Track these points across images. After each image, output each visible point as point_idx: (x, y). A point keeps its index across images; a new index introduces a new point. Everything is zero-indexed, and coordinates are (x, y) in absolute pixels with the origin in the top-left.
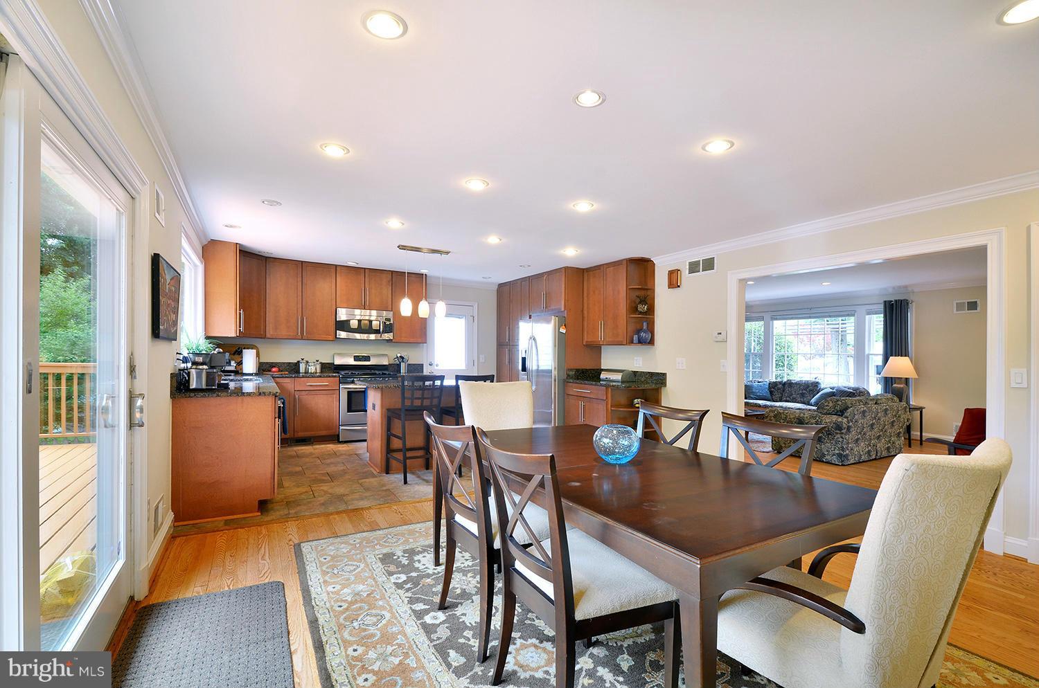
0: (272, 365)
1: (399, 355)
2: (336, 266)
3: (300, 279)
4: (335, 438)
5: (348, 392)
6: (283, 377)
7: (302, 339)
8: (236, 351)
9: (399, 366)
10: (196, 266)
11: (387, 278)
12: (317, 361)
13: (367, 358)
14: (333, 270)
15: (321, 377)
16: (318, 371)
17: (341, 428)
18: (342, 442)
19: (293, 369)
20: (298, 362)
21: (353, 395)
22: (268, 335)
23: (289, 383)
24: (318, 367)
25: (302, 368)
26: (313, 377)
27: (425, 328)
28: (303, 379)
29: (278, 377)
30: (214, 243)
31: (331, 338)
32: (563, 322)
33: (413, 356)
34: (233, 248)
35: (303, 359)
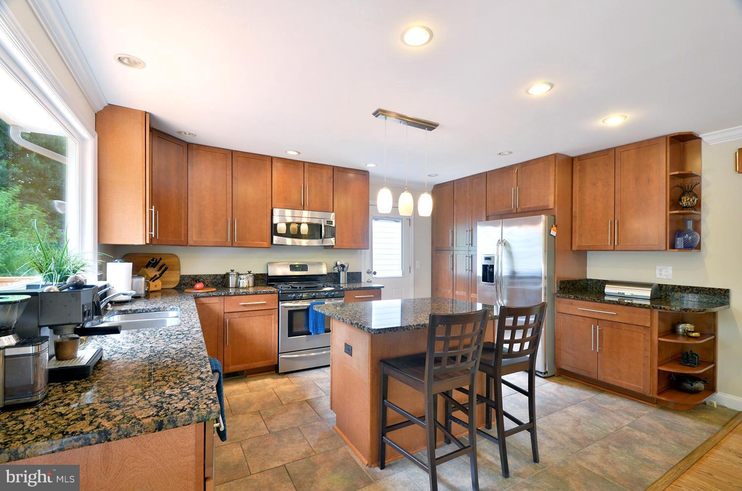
0: (196, 279)
1: (339, 263)
2: (272, 158)
3: (229, 173)
4: (273, 370)
5: (289, 311)
6: (210, 296)
7: (232, 246)
8: (150, 263)
9: (337, 275)
10: (82, 140)
11: (327, 174)
12: (249, 272)
13: (304, 267)
14: (269, 163)
15: (256, 294)
16: (251, 284)
17: (281, 356)
18: (282, 373)
19: (221, 283)
20: (228, 274)
21: (296, 315)
22: (191, 242)
23: (216, 304)
24: (251, 280)
25: (232, 281)
26: (247, 294)
27: (367, 232)
28: (234, 297)
29: (203, 297)
30: (111, 109)
31: (266, 244)
32: (553, 223)
33: (353, 264)
34: (141, 119)
35: (232, 271)
